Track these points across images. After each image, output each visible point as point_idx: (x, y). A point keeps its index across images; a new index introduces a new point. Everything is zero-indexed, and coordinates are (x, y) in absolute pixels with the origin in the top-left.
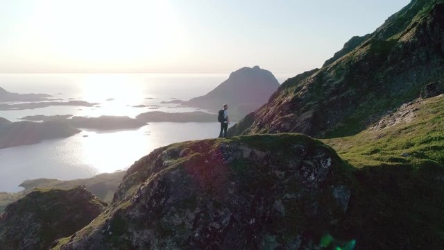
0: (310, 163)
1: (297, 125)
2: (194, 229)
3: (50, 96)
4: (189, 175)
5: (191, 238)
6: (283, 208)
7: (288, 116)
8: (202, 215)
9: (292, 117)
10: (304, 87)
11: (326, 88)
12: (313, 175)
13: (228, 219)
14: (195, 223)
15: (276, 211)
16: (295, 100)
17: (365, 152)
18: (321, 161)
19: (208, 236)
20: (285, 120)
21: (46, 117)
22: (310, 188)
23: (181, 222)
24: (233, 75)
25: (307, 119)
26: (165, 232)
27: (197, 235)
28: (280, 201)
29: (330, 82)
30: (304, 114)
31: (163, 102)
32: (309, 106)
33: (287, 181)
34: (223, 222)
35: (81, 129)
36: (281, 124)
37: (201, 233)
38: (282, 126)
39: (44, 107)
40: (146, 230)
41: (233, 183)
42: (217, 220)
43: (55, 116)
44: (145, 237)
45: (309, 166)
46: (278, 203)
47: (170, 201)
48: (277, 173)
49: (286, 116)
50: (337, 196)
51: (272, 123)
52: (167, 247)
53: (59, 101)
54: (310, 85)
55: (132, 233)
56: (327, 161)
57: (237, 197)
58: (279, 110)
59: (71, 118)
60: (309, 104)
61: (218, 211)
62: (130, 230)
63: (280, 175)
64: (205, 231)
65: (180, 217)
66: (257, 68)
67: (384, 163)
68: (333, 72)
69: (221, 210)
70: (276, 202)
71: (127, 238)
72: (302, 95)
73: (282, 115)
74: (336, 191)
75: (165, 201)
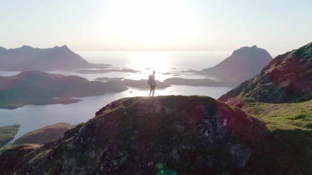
0: (206, 121)
1: (275, 92)
2: (101, 163)
3: (112, 66)
4: (109, 123)
5: (98, 170)
6: (178, 156)
7: (268, 84)
8: (108, 153)
9: (271, 85)
10: (284, 62)
11: (303, 63)
12: (207, 132)
13: (124, 159)
14: (103, 158)
15: (172, 158)
16: (275, 71)
17: (291, 117)
18: (217, 121)
19: (109, 170)
20: (266, 87)
21: (109, 78)
22: (206, 143)
23: (94, 156)
24: (235, 52)
25: (284, 88)
26: (82, 163)
27: (102, 168)
28: (177, 151)
29: (307, 58)
30: (281, 84)
31: (183, 72)
32: (286, 77)
33: (185, 134)
34: (121, 161)
35: (128, 87)
36: (261, 90)
37: (105, 167)
38: (262, 91)
39: (108, 72)
40: (72, 159)
41: (136, 131)
42: (118, 158)
43: (113, 78)
44: (70, 164)
45: (205, 124)
46: (175, 152)
47: (94, 140)
48: (179, 127)
49: (266, 84)
50: (233, 152)
51: (255, 89)
52: (80, 174)
53: (117, 69)
54: (289, 60)
55: (64, 160)
56: (223, 121)
57: (137, 143)
58: (261, 79)
59: (123, 80)
60: (286, 75)
61: (119, 152)
62: (64, 157)
63: (181, 129)
64: (107, 166)
65: (95, 153)
66: (255, 47)
67: (300, 128)
68: (310, 49)
69: (121, 152)
70: (173, 150)
71: (60, 163)
72: (282, 68)
73: (263, 83)
74: (233, 147)
75: (91, 139)
